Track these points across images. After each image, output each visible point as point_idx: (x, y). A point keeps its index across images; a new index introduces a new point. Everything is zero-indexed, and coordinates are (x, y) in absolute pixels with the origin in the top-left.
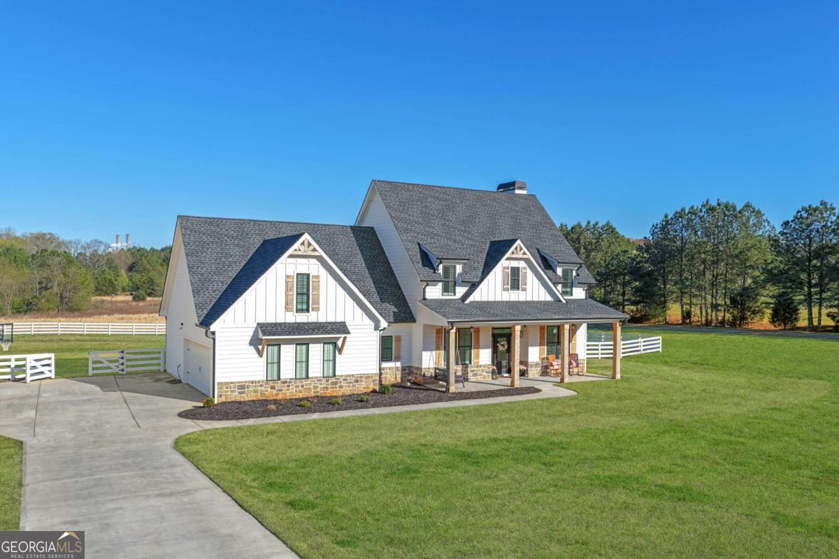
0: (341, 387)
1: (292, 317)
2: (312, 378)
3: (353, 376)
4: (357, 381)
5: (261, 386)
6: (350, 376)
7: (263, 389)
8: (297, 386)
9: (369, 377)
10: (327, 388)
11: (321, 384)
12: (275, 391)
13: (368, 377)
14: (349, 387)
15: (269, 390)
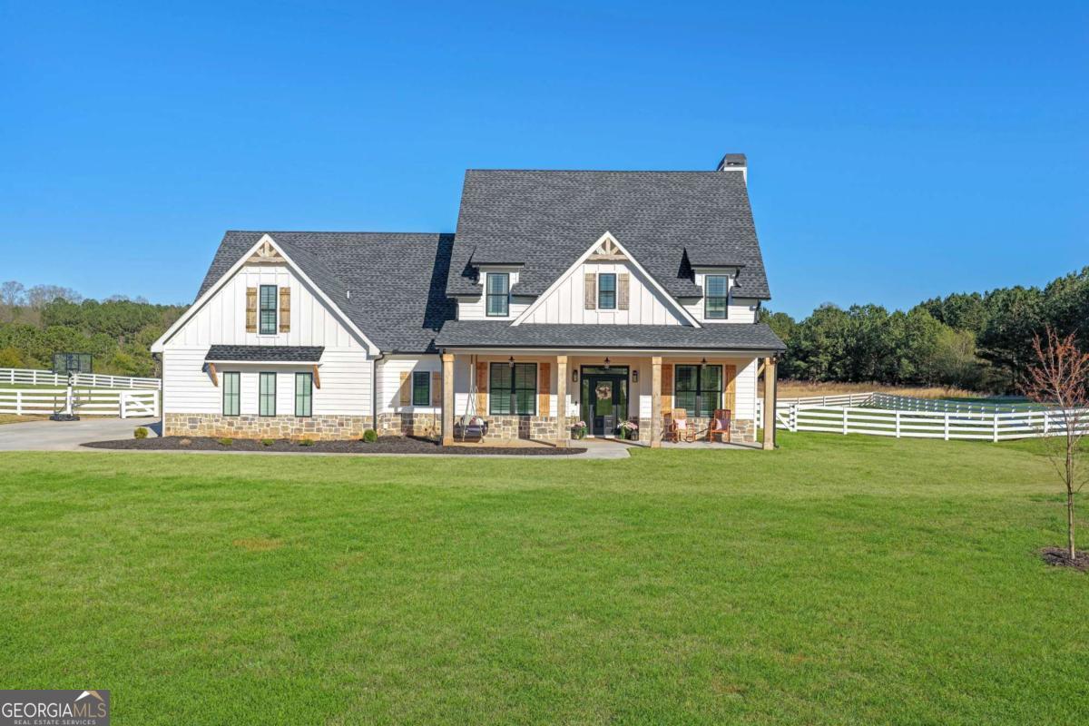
0: (319, 430)
1: (255, 340)
2: (281, 416)
3: (336, 417)
4: (341, 424)
5: (217, 421)
6: (332, 416)
7: (219, 424)
8: (261, 425)
9: (359, 420)
10: (300, 430)
11: (292, 425)
12: (233, 429)
13: (357, 420)
14: (330, 431)
15: (227, 426)
